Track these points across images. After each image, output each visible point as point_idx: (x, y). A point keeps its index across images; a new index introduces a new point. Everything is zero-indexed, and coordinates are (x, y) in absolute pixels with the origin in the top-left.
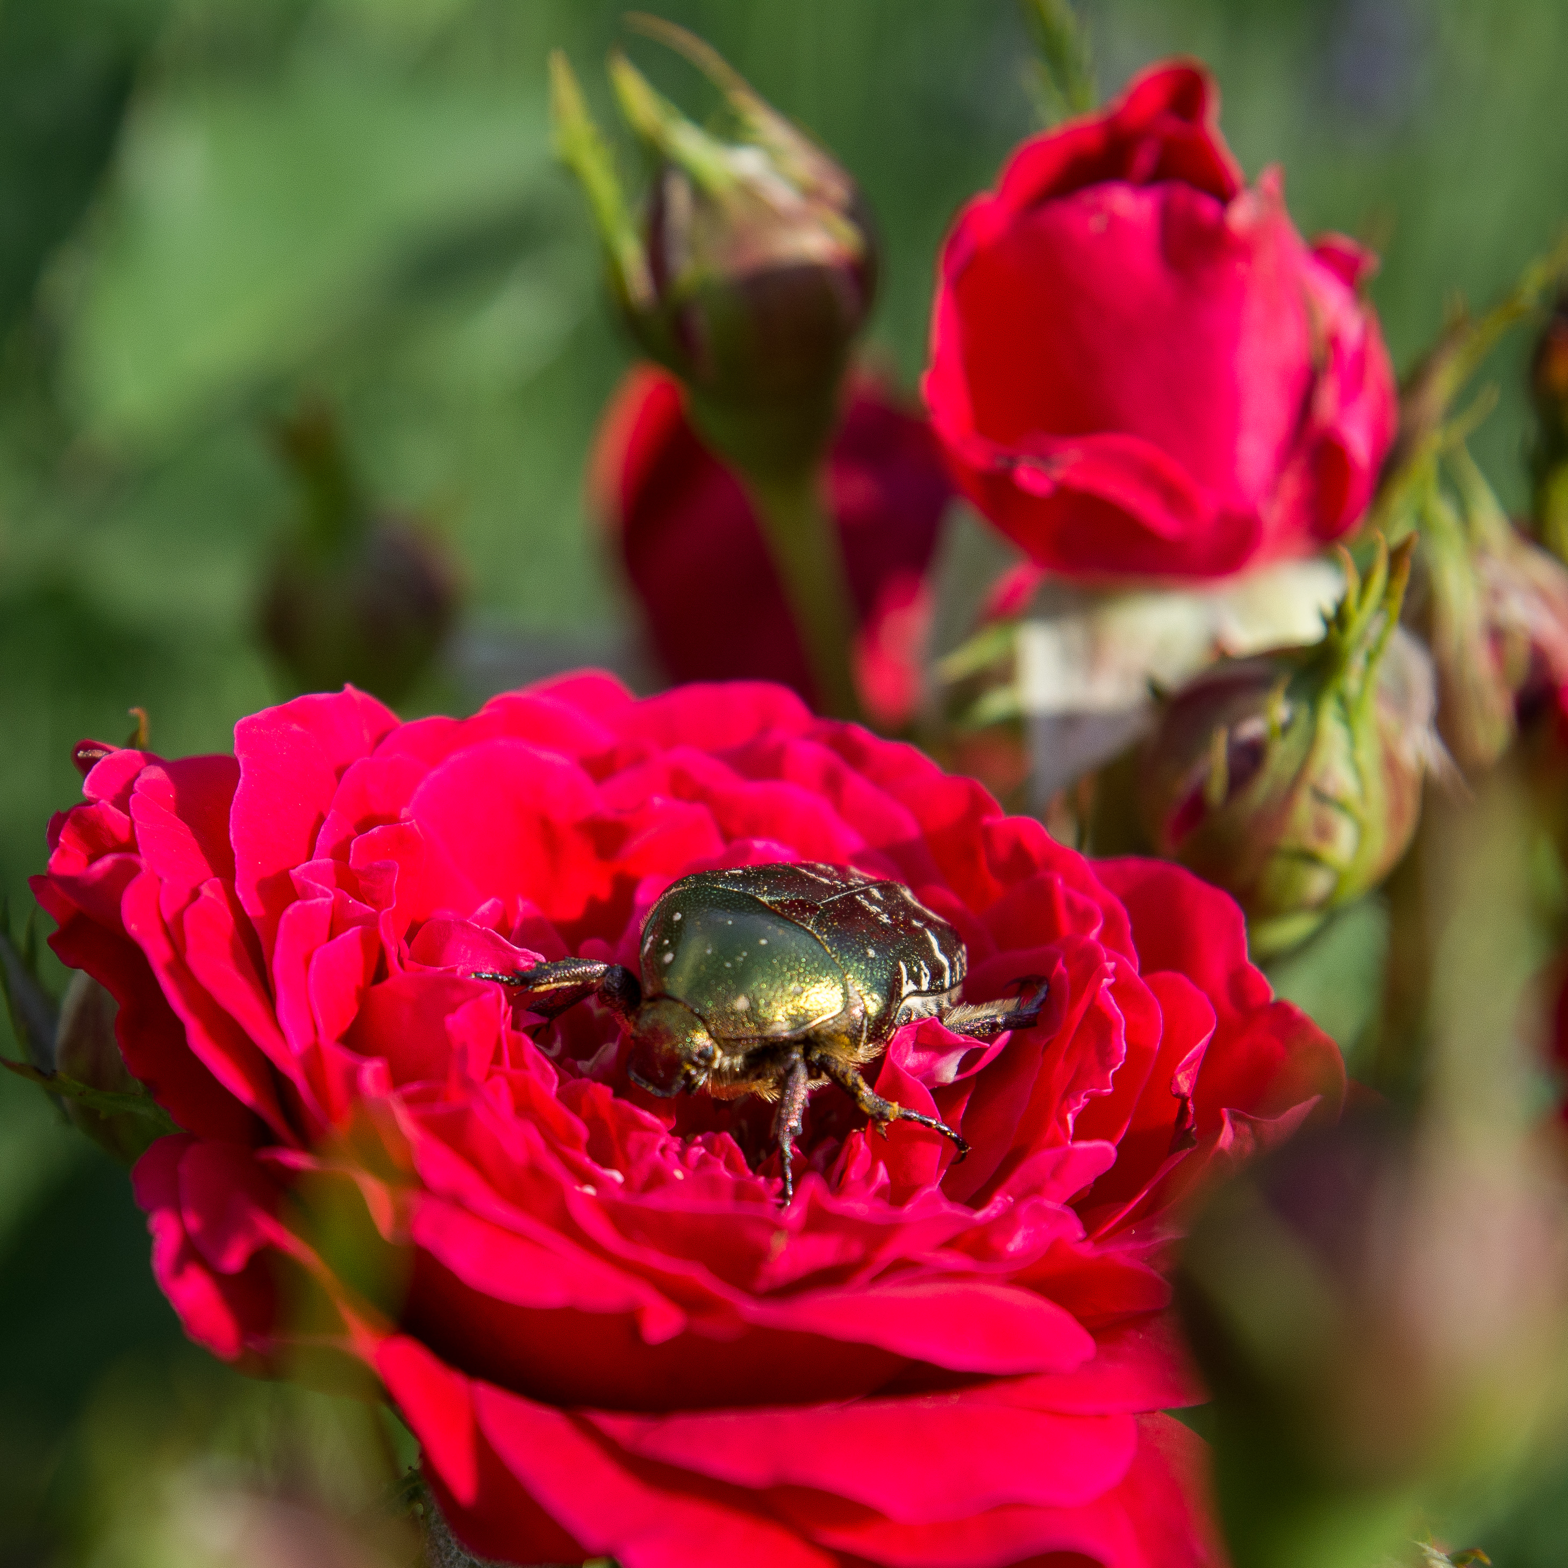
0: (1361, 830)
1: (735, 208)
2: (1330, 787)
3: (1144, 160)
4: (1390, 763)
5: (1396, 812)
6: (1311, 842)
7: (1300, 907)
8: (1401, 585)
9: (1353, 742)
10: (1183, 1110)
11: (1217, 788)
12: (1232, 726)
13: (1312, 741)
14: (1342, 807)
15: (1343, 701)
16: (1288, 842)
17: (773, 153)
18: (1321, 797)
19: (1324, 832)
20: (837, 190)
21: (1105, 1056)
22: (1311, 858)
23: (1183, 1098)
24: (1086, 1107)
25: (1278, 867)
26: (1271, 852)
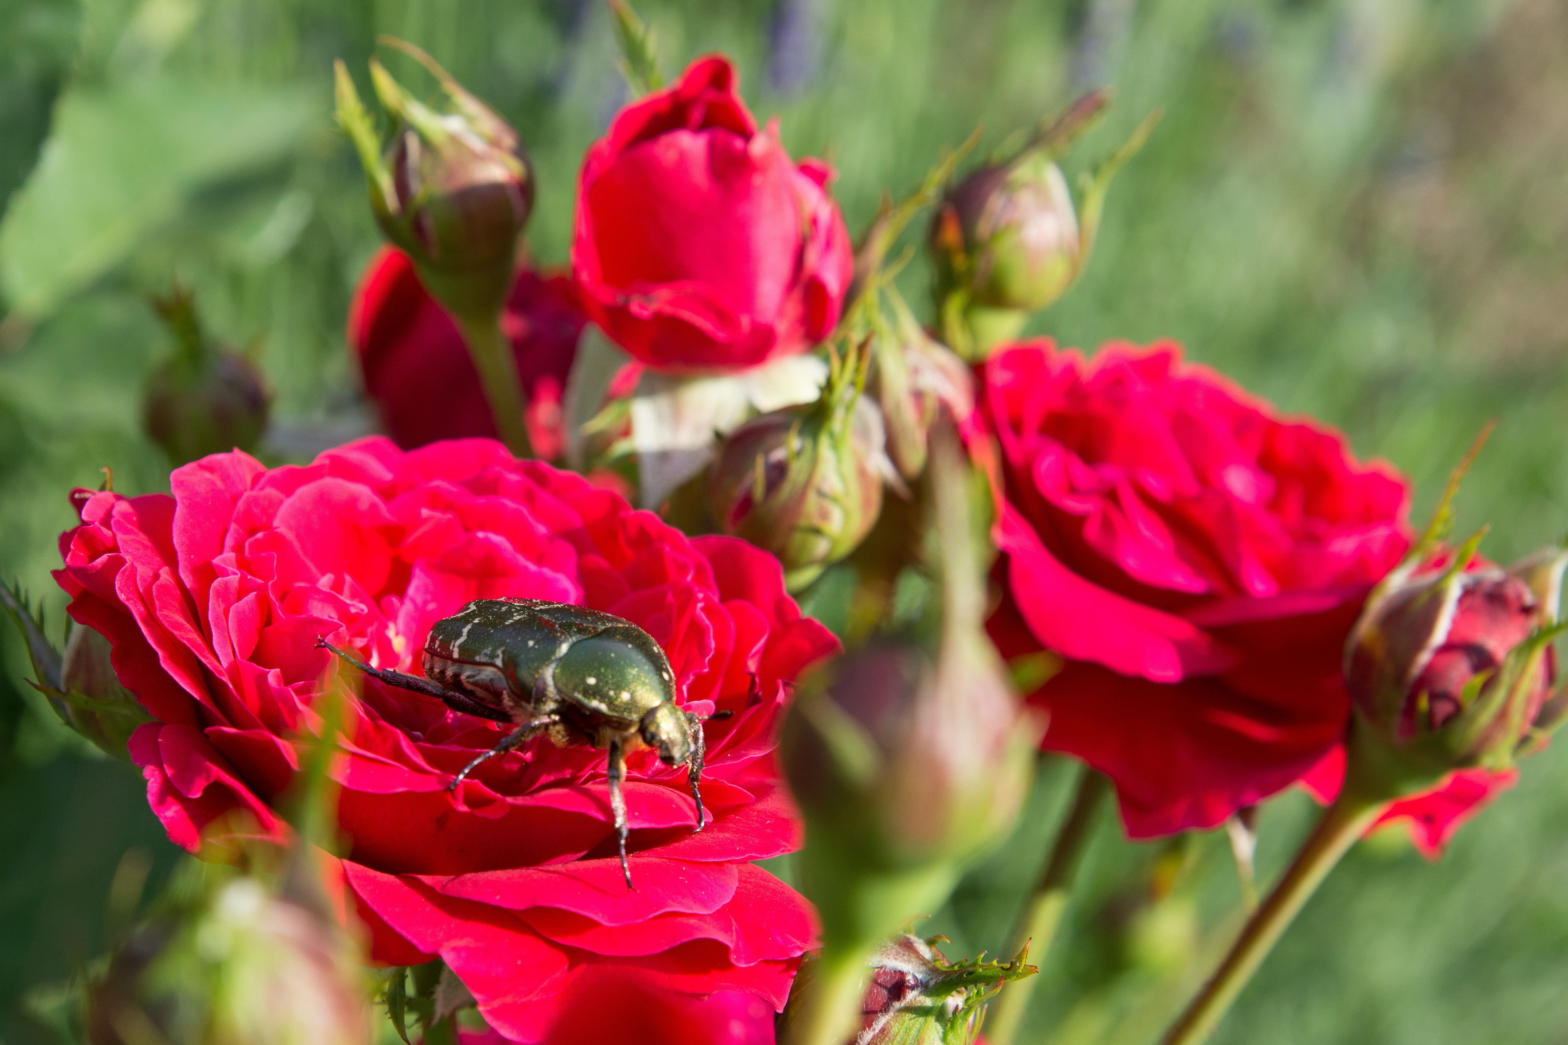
0: (846, 514)
1: (449, 152)
2: (826, 488)
3: (697, 115)
4: (862, 473)
5: (866, 502)
6: (816, 521)
7: (811, 563)
8: (865, 364)
9: (839, 461)
10: (753, 682)
11: (759, 491)
12: (767, 453)
13: (814, 461)
14: (834, 500)
15: (832, 436)
16: (803, 522)
17: (470, 120)
18: (821, 494)
19: (824, 515)
20: (509, 141)
21: (703, 649)
22: (817, 532)
23: (753, 675)
24: (693, 681)
25: (797, 537)
26: (793, 528)
